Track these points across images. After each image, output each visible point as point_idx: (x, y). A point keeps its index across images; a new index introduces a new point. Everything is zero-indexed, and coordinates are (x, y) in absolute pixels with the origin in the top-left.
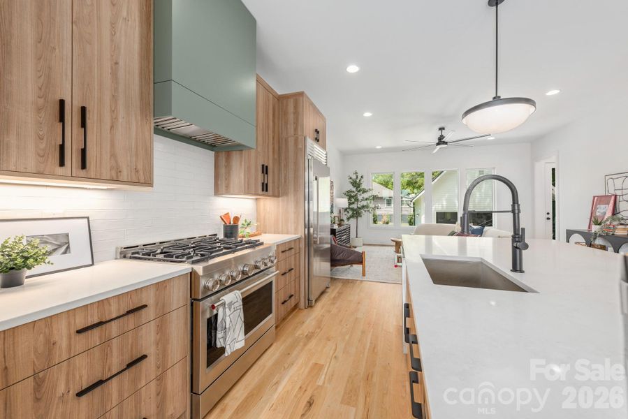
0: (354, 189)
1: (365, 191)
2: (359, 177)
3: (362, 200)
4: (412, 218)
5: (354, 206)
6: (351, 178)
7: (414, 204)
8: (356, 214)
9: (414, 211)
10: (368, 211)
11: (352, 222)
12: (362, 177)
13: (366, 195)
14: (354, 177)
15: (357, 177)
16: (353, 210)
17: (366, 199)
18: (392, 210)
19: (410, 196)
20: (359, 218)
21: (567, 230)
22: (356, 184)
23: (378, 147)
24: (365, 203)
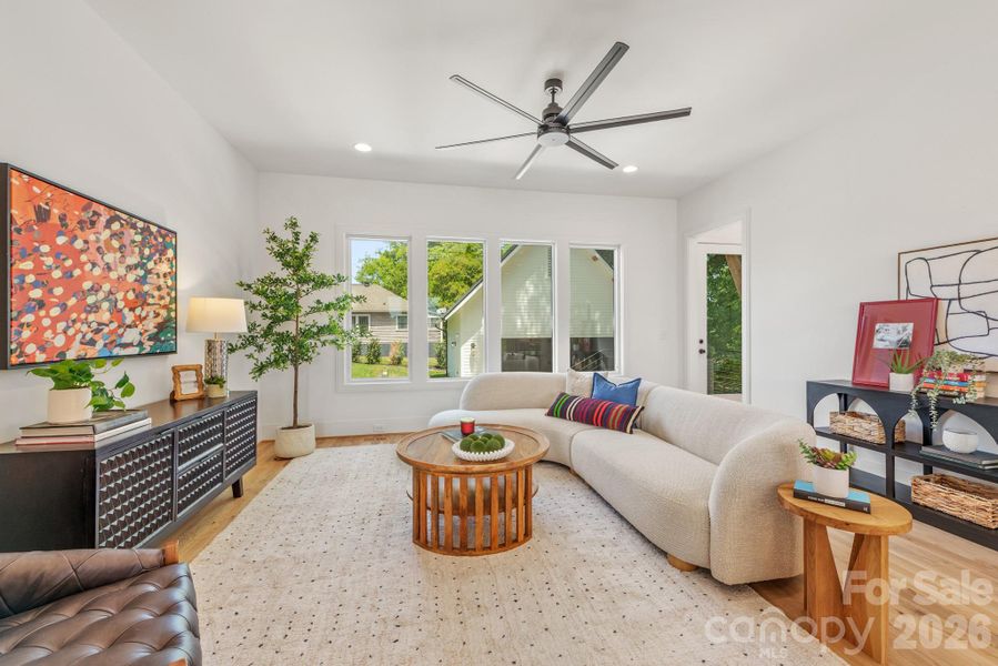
0: (283, 274)
1: (321, 282)
2: (305, 236)
3: (314, 310)
4: (441, 349)
5: (289, 327)
6: (274, 238)
7: (445, 325)
8: (295, 352)
9: (445, 337)
10: (333, 342)
11: (280, 379)
12: (314, 238)
13: (326, 295)
14: (286, 235)
15: (297, 235)
16: (282, 338)
17: (328, 307)
18: (407, 334)
19: (439, 311)
20: (303, 366)
21: (808, 383)
22: (293, 258)
23: (363, 148)
24: (322, 319)
